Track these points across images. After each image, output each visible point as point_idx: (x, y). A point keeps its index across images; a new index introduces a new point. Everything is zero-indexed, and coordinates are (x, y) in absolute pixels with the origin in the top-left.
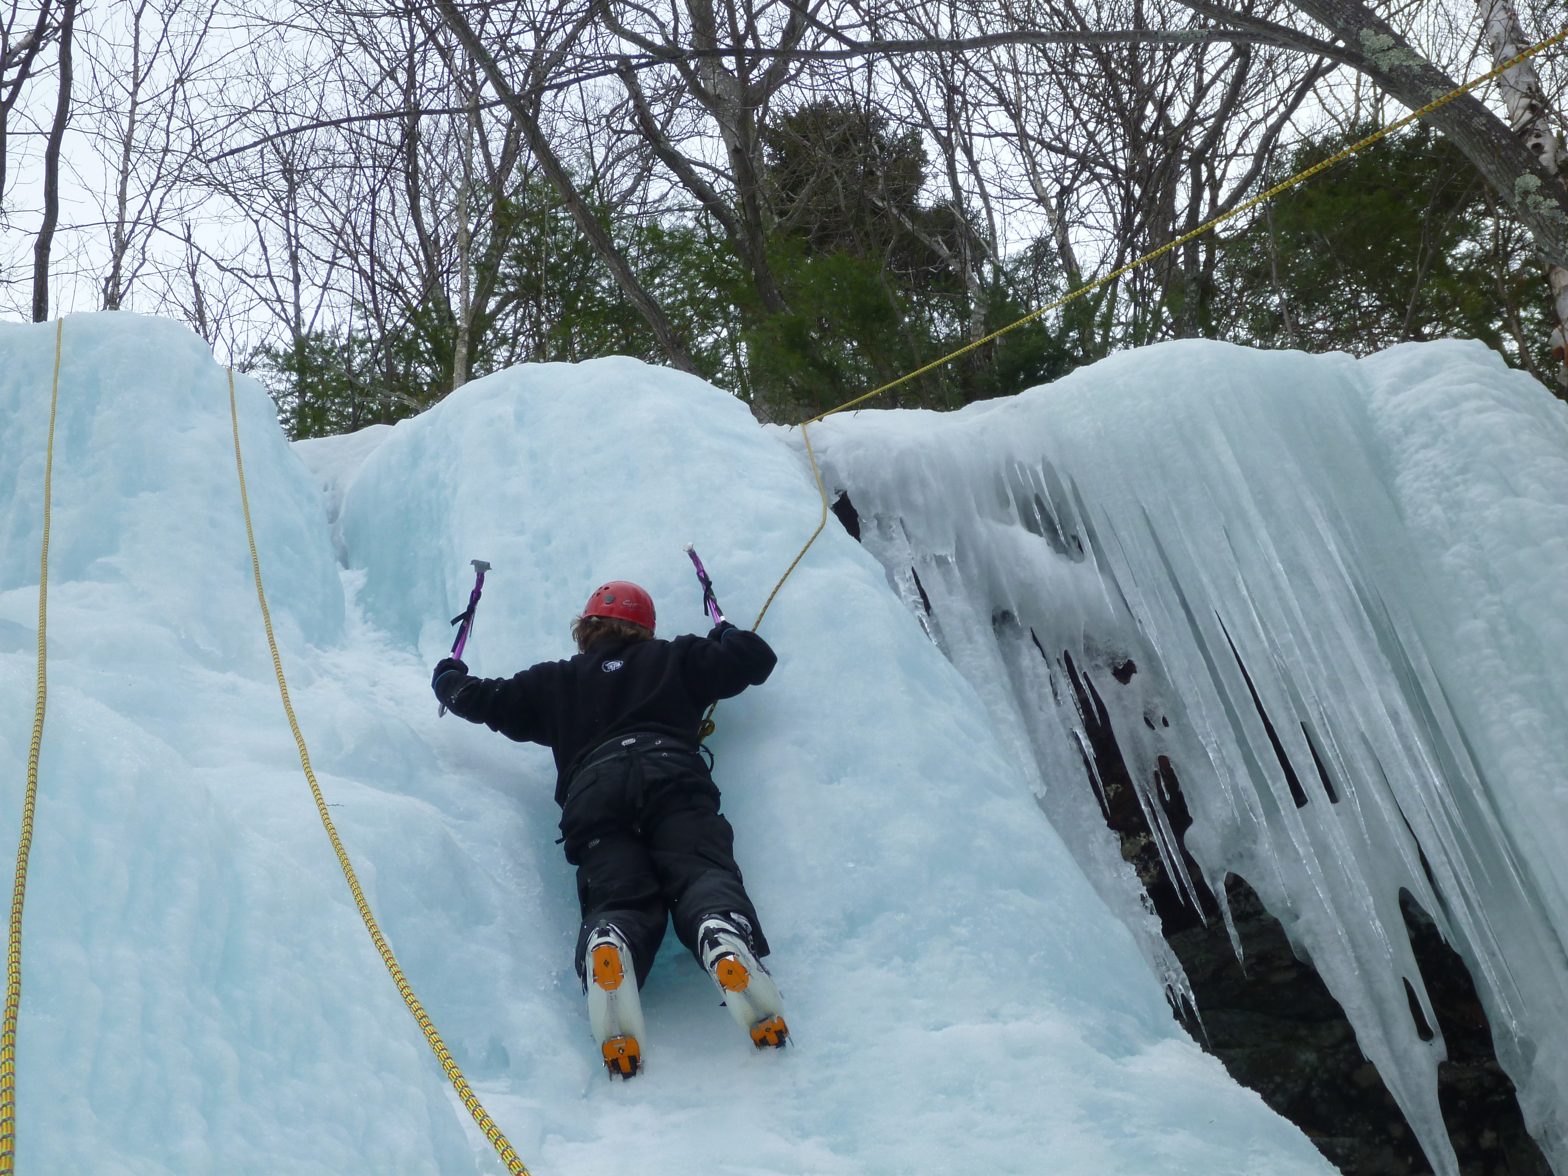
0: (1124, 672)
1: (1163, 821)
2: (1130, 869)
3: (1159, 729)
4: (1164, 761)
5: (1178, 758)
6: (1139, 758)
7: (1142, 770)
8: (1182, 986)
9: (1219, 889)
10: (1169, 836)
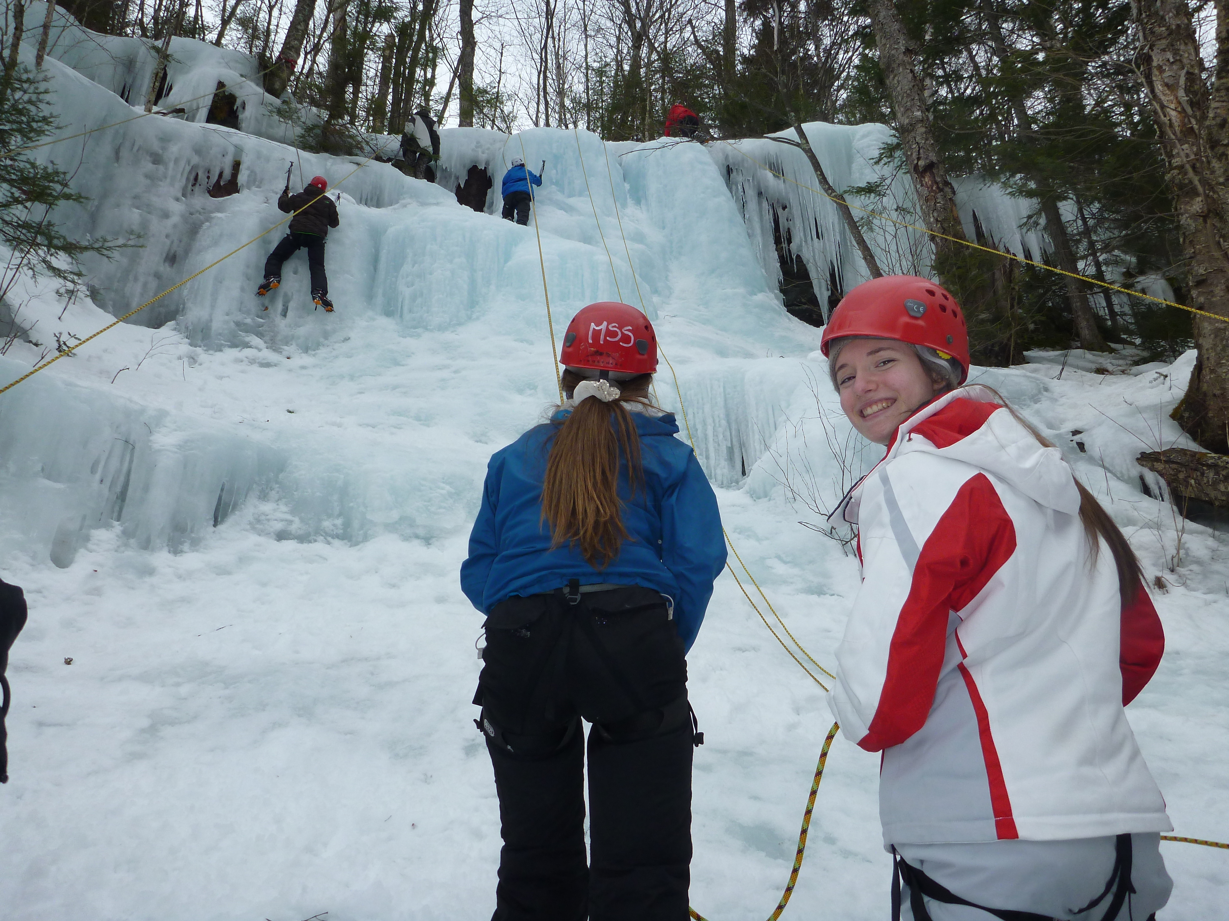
0: (784, 208)
1: (786, 242)
2: (776, 253)
3: (789, 222)
4: (789, 229)
5: (792, 229)
6: (784, 227)
7: (784, 231)
8: (781, 278)
9: (794, 257)
10: (786, 245)
